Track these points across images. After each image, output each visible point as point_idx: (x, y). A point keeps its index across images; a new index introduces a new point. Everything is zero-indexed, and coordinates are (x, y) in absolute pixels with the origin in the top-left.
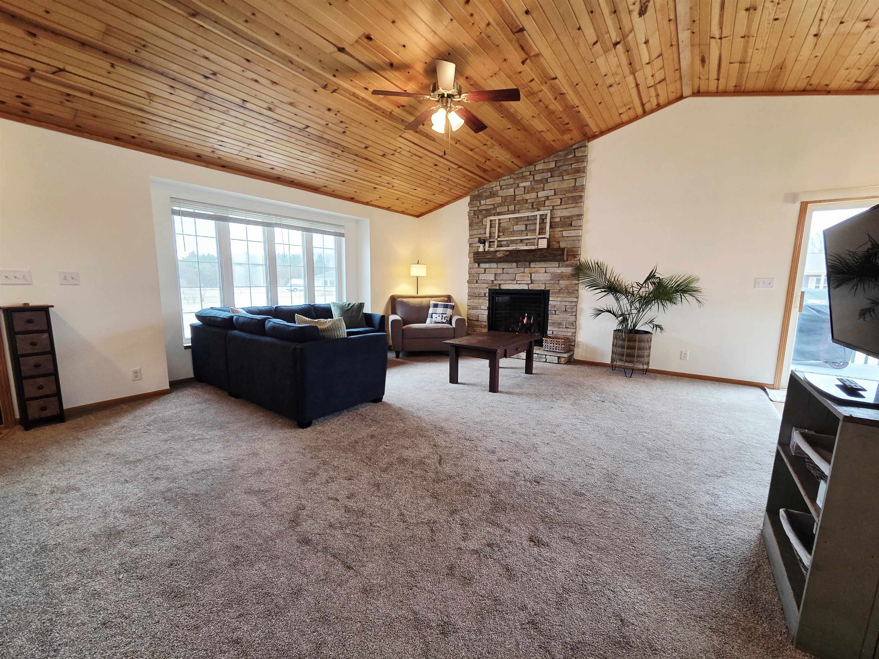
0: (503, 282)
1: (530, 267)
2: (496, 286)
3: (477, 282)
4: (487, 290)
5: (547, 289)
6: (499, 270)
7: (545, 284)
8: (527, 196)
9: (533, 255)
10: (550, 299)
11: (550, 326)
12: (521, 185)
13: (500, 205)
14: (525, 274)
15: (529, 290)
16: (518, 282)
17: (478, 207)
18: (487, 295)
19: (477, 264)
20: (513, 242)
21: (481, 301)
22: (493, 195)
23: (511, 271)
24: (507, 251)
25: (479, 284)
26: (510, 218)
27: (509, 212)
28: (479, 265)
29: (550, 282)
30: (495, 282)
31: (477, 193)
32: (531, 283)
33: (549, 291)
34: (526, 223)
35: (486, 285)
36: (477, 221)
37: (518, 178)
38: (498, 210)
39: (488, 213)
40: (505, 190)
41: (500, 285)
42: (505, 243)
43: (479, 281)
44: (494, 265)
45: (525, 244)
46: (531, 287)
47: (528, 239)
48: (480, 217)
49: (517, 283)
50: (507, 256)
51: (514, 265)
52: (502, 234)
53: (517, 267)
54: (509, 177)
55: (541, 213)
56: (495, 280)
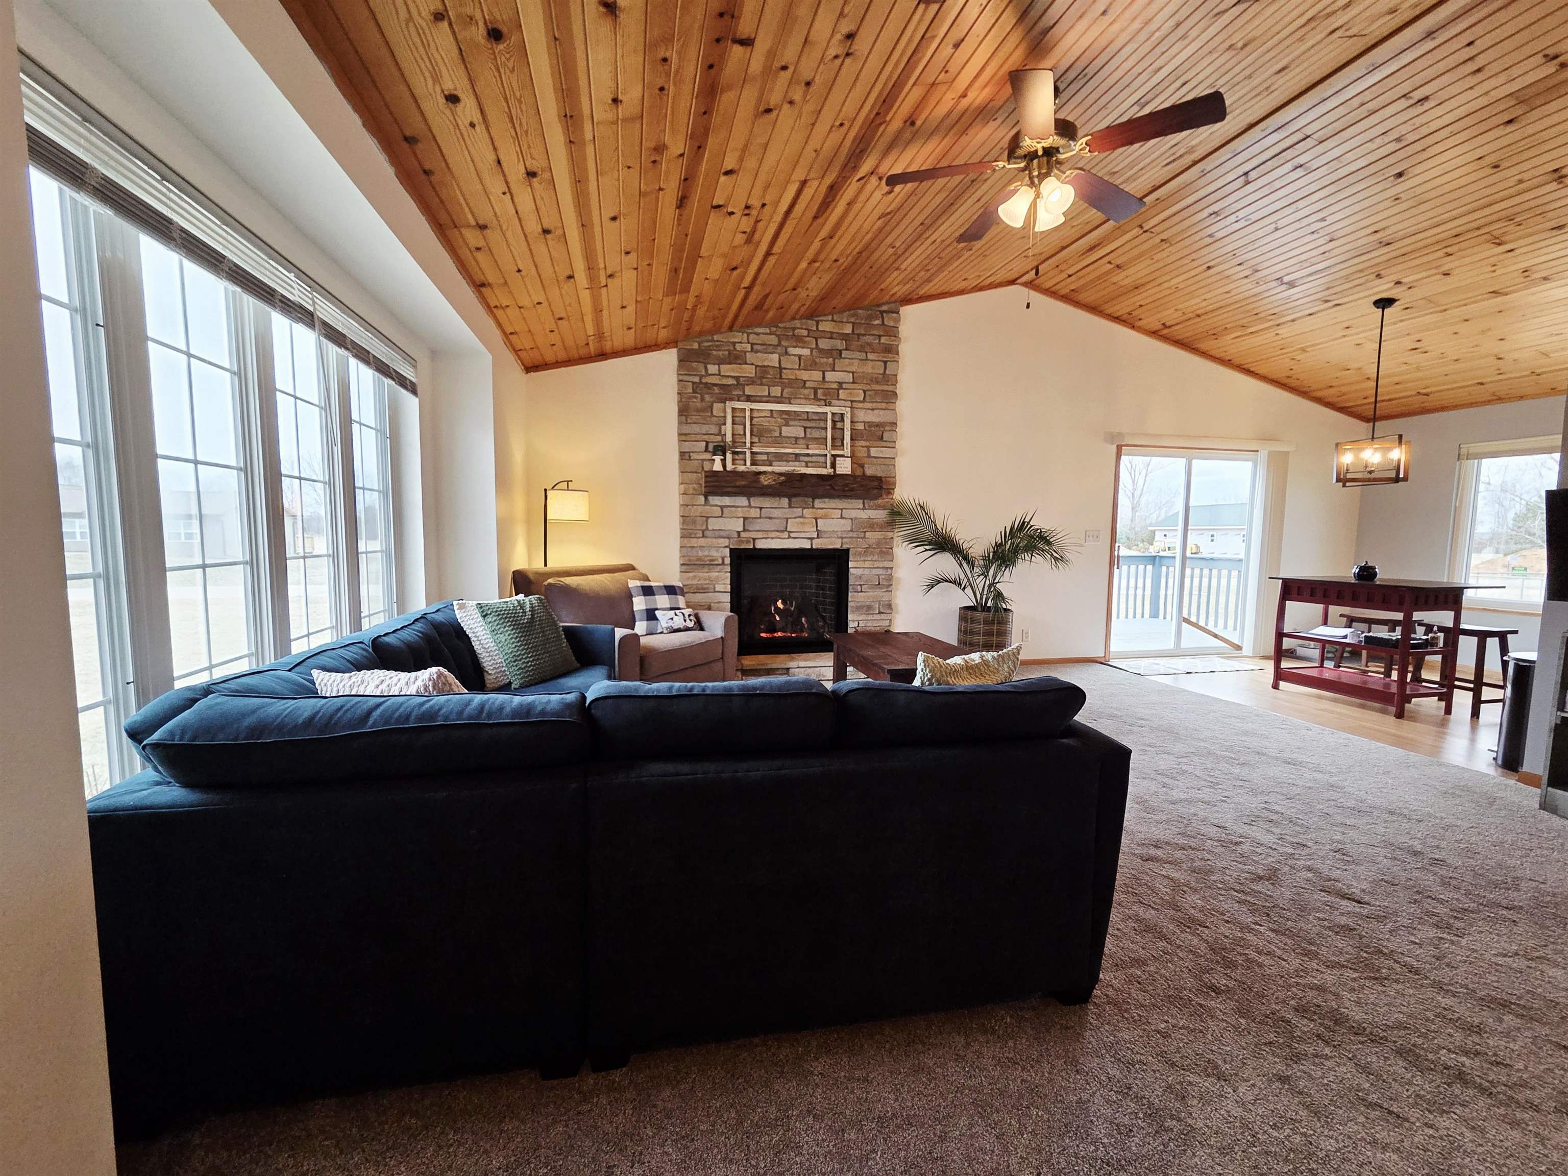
0: (760, 535)
1: (813, 507)
2: (748, 542)
3: (703, 536)
4: (728, 550)
5: (845, 547)
6: (752, 510)
7: (842, 538)
8: (804, 375)
10: (851, 564)
11: (853, 612)
12: (792, 350)
13: (751, 382)
14: (806, 521)
15: (811, 549)
16: (792, 535)
17: (701, 377)
18: (728, 561)
19: (702, 498)
20: (781, 457)
21: (714, 575)
22: (736, 358)
23: (776, 513)
24: (780, 474)
25: (709, 540)
26: (771, 411)
27: (769, 399)
28: (706, 499)
29: (851, 534)
30: (743, 534)
31: (696, 346)
32: (818, 537)
33: (848, 550)
34: (808, 424)
35: (726, 542)
36: (699, 405)
37: (787, 338)
38: (749, 391)
39: (726, 393)
40: (759, 355)
41: (754, 540)
42: (765, 457)
43: (707, 533)
44: (742, 501)
45: (804, 464)
46: (818, 544)
47: (808, 455)
48: (707, 398)
49: (789, 537)
50: (781, 484)
51: (785, 501)
52: (756, 440)
53: (790, 507)
54: (767, 330)
55: (836, 410)
56: (745, 530)
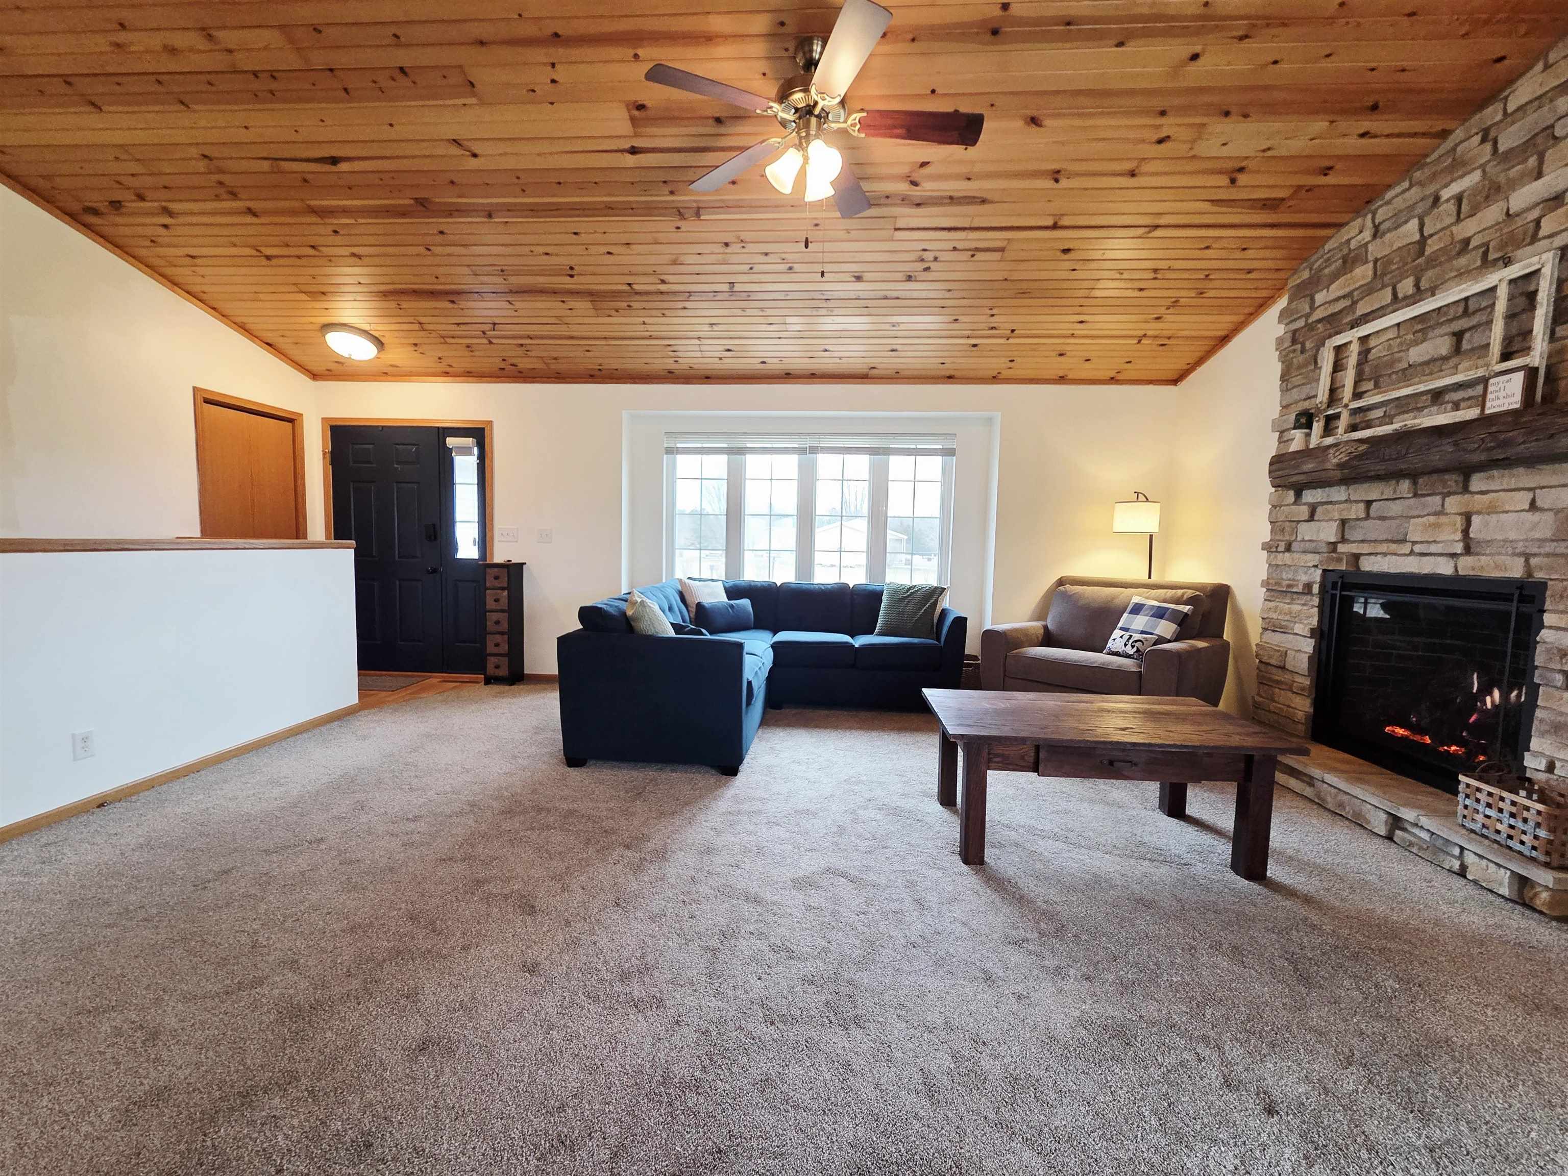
0: (1364, 549)
1: (1465, 489)
2: (1339, 560)
3: (1288, 549)
4: (1317, 575)
5: (1539, 575)
6: (1354, 506)
7: (1527, 557)
8: (1468, 228)
9: (1456, 444)
10: (1548, 619)
11: (1542, 734)
12: (1446, 194)
13: (1369, 290)
14: (1443, 519)
15: (1456, 578)
16: (1417, 548)
17: (1307, 316)
18: (1316, 589)
19: (1291, 493)
20: (1404, 405)
21: (1296, 608)
22: (1350, 263)
23: (1395, 508)
24: (1361, 441)
25: (1296, 556)
26: (1398, 325)
27: (1397, 302)
28: (1298, 495)
29: (1549, 548)
30: (1341, 548)
31: (1306, 275)
32: (1468, 550)
33: (1542, 586)
34: (1457, 326)
35: (1313, 559)
36: (1301, 358)
37: (1434, 177)
38: (1362, 308)
39: (1334, 324)
40: (1388, 235)
41: (1356, 557)
42: (1379, 413)
43: (1295, 546)
44: (1339, 493)
45: (1449, 406)
46: (1467, 566)
47: (1459, 386)
48: (1308, 345)
49: (1412, 553)
50: (1361, 456)
51: (1405, 486)
52: (1370, 385)
53: (1415, 495)
54: (1406, 184)
55: (1515, 271)
56: (1343, 540)
